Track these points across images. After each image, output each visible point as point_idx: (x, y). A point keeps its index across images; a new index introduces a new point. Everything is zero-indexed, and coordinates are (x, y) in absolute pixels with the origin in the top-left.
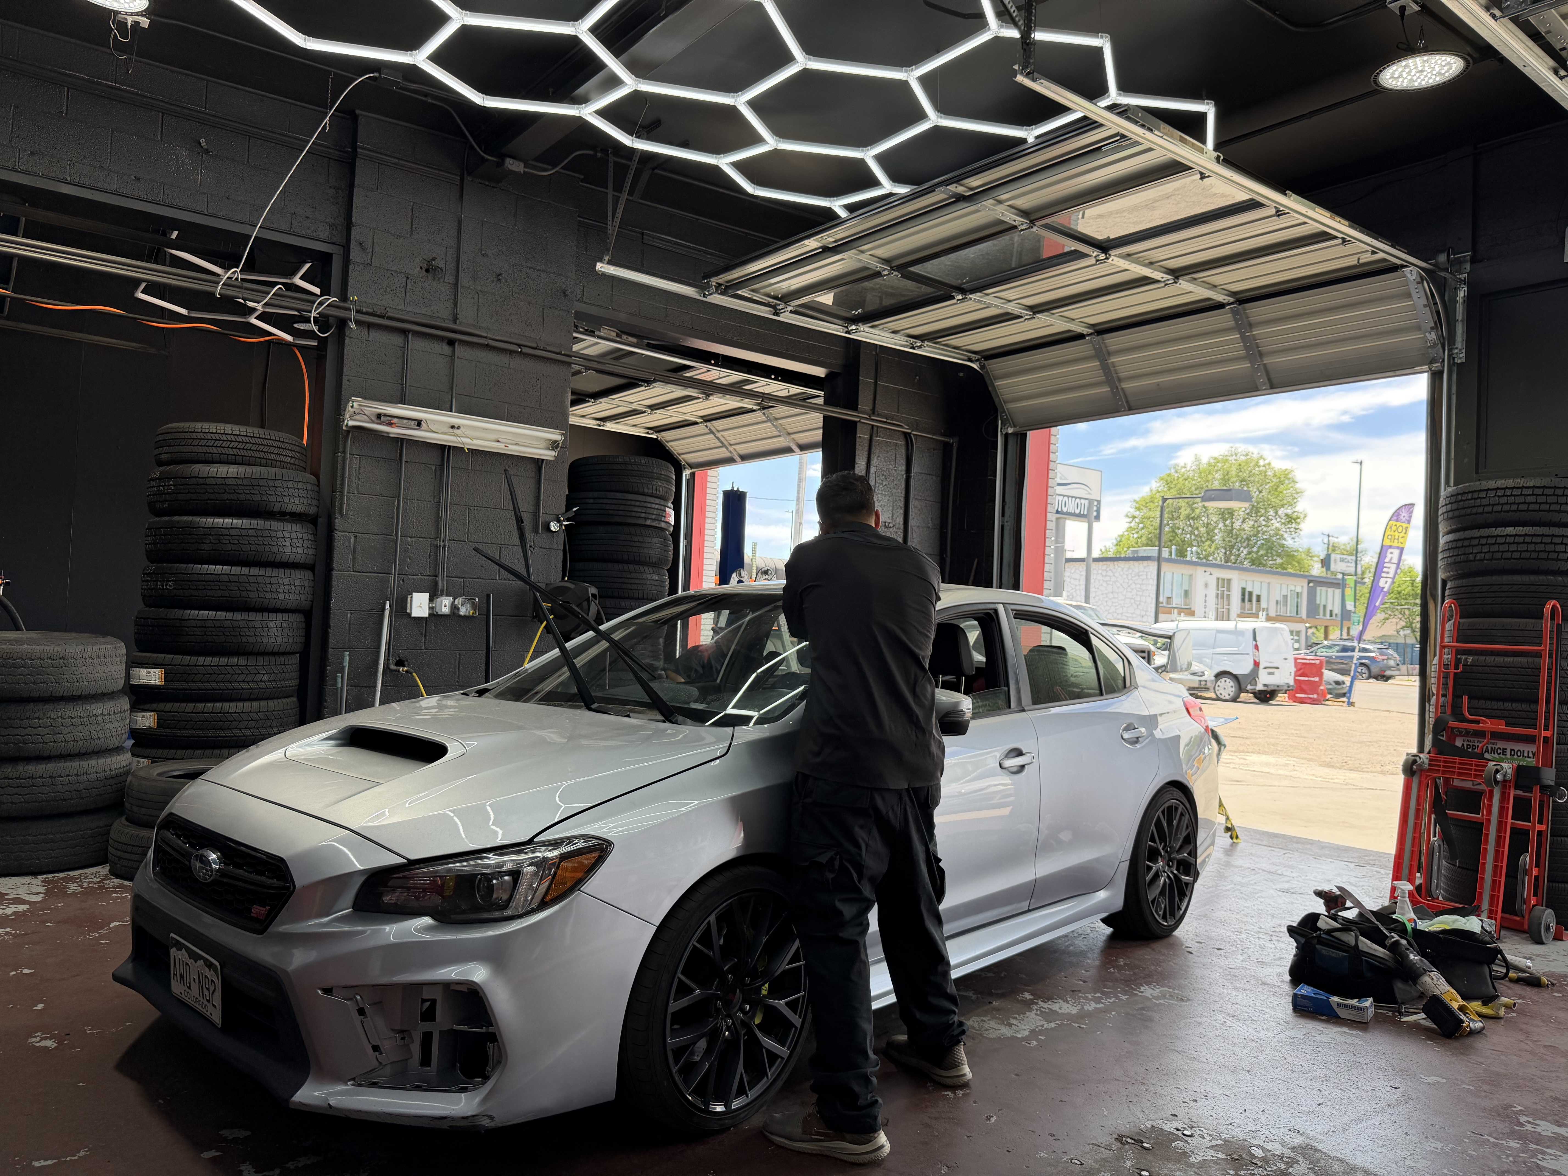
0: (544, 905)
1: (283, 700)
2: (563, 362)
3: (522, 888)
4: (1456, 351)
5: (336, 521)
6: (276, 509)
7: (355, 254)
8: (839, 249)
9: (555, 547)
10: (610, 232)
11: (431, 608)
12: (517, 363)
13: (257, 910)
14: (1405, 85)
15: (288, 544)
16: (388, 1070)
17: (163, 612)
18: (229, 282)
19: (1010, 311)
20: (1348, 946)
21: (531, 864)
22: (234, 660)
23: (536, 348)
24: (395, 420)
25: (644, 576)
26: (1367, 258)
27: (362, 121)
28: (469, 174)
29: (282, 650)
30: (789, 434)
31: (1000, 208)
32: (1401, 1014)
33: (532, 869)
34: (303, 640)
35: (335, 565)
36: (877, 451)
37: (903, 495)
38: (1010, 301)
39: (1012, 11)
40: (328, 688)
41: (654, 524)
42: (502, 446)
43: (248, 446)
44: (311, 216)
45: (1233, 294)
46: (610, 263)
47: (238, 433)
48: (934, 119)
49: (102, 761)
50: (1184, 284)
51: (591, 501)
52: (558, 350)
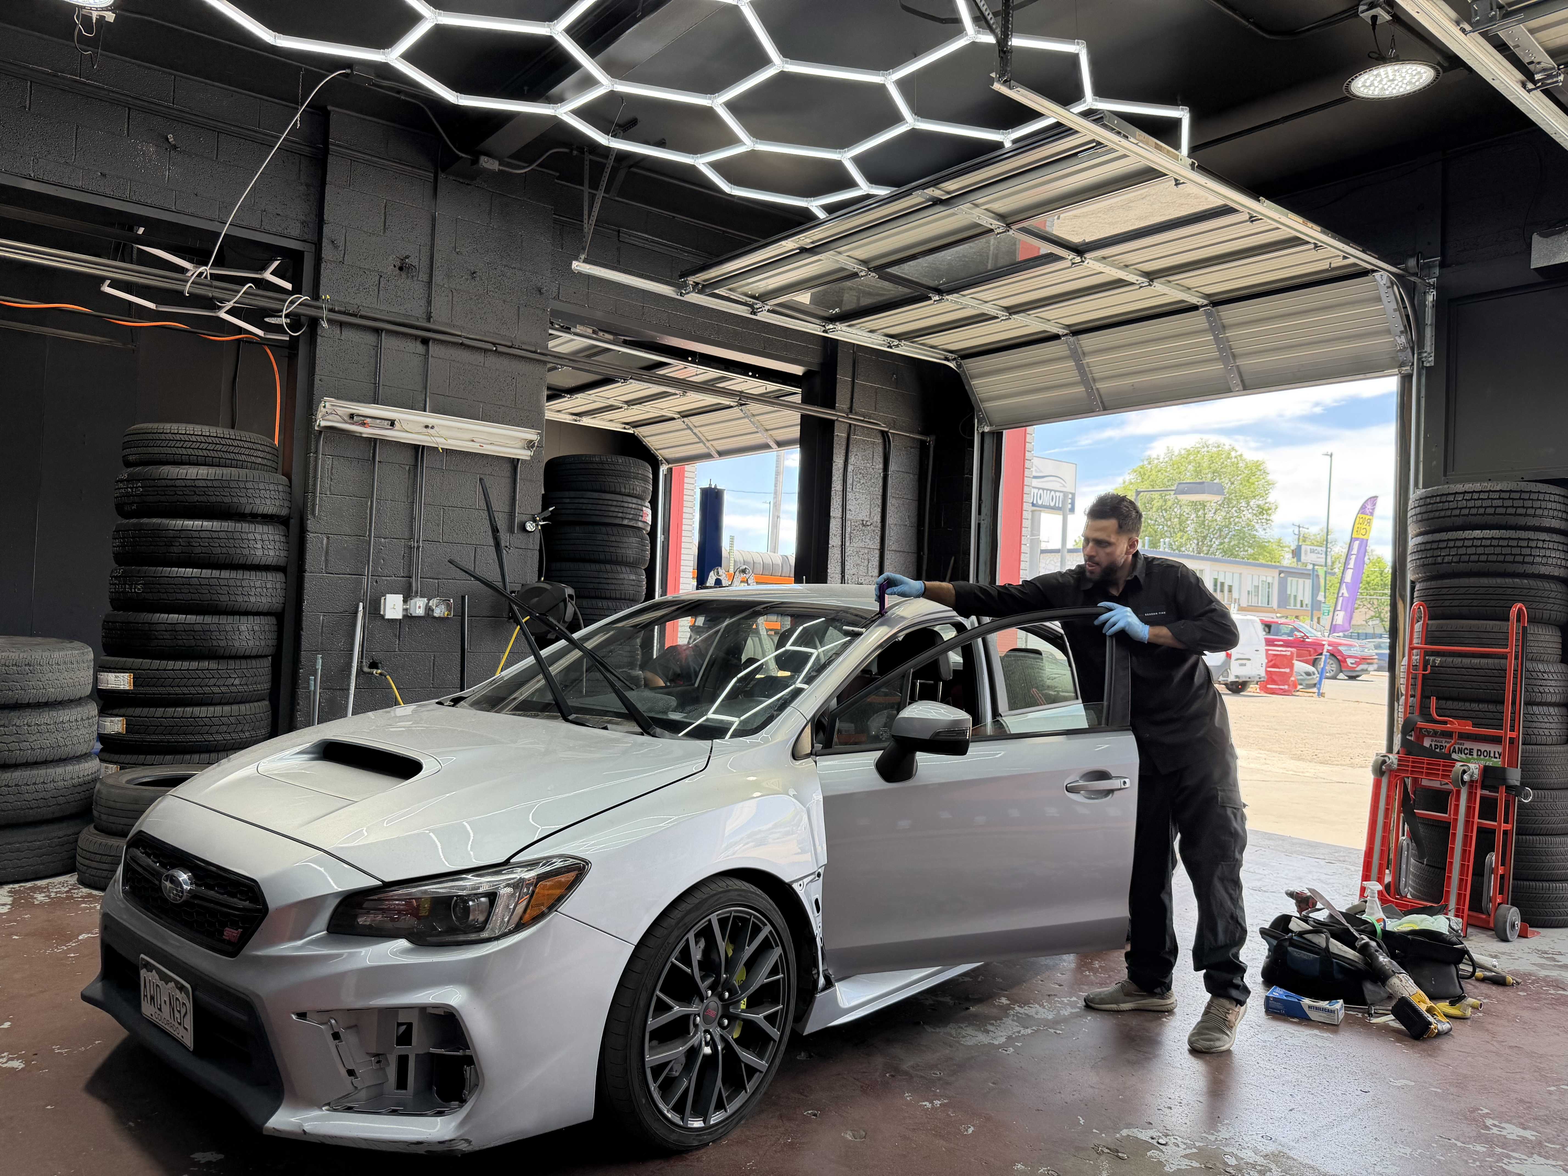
0: (520, 926)
1: (256, 704)
2: (538, 360)
3: (499, 909)
4: (1425, 355)
5: (309, 522)
6: (247, 511)
7: (327, 252)
8: (816, 250)
9: (531, 547)
10: (586, 230)
11: (406, 610)
12: (492, 361)
13: (231, 933)
14: (1376, 93)
15: (259, 546)
16: (363, 1094)
17: (132, 616)
18: (198, 280)
19: (986, 312)
20: (1320, 948)
21: (508, 885)
22: (205, 664)
23: (511, 347)
24: (368, 420)
25: (622, 576)
26: (1338, 262)
27: (333, 118)
28: (443, 171)
29: (254, 653)
30: (767, 430)
31: (977, 212)
32: (1370, 1015)
33: (509, 890)
34: (274, 642)
35: (307, 567)
36: (855, 450)
37: (880, 493)
38: (986, 302)
39: (989, 18)
40: (301, 692)
41: (631, 524)
42: (477, 445)
43: (219, 447)
44: (281, 213)
45: (1207, 296)
46: (586, 261)
47: (208, 434)
48: (911, 122)
49: (69, 768)
50: (1159, 286)
51: (568, 501)
52: (533, 349)
